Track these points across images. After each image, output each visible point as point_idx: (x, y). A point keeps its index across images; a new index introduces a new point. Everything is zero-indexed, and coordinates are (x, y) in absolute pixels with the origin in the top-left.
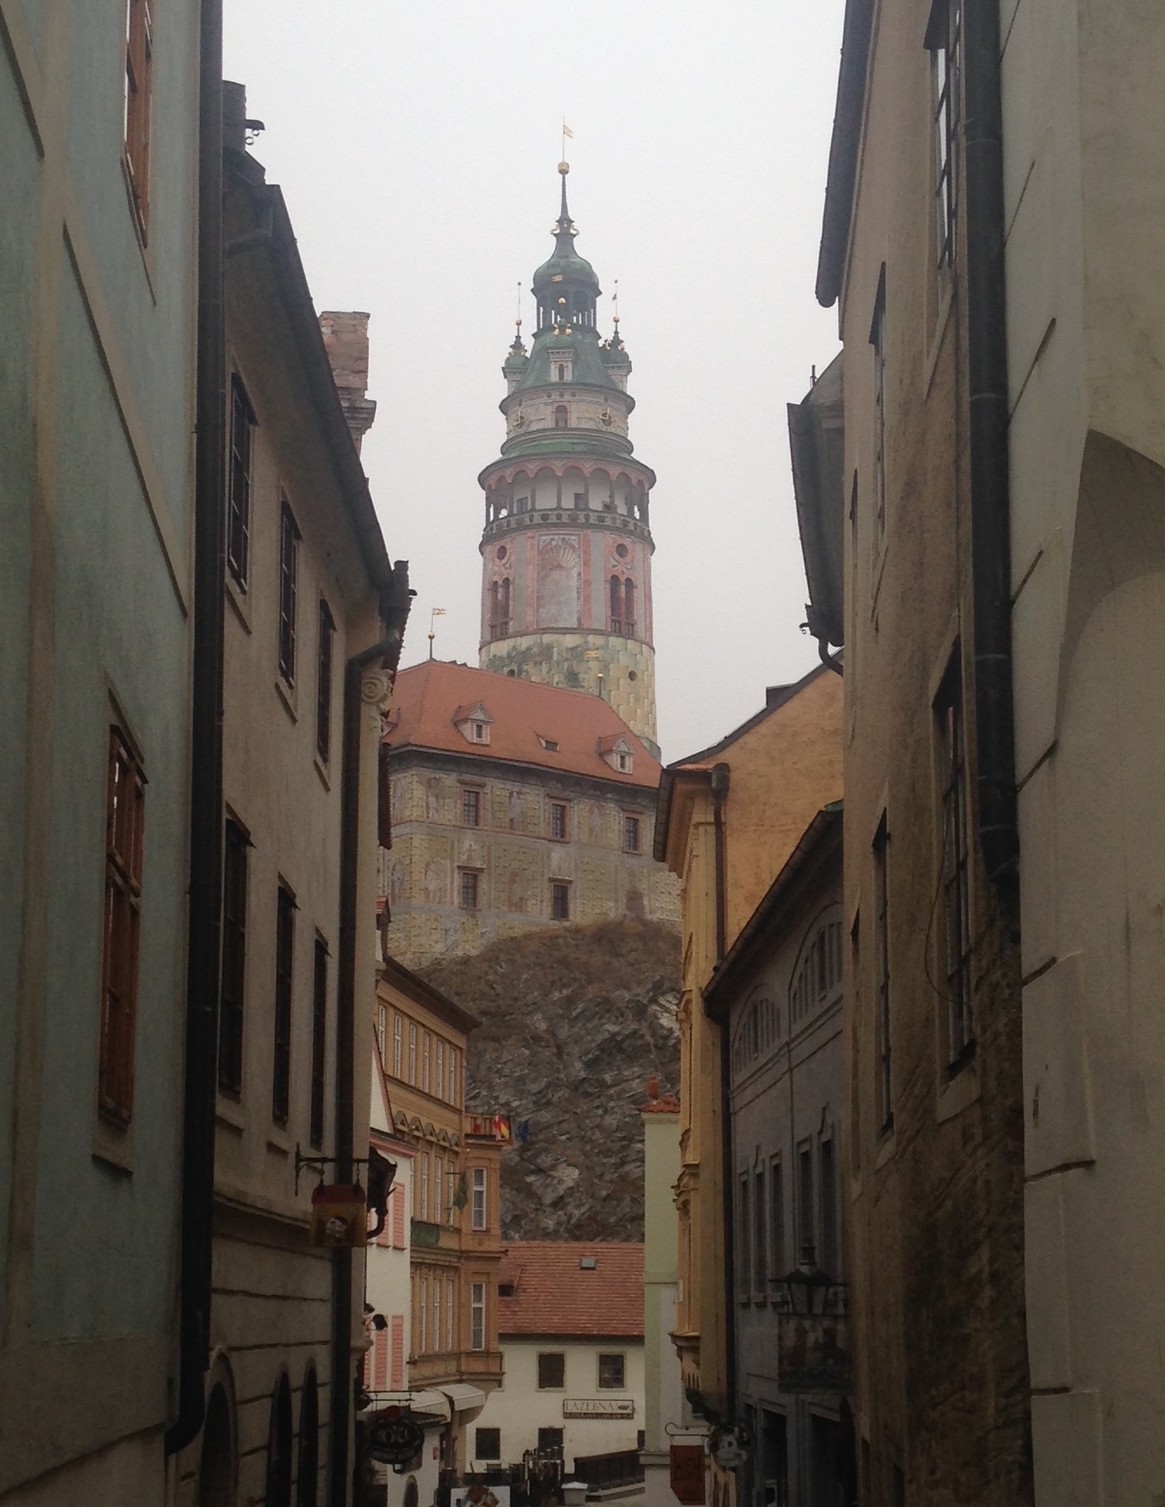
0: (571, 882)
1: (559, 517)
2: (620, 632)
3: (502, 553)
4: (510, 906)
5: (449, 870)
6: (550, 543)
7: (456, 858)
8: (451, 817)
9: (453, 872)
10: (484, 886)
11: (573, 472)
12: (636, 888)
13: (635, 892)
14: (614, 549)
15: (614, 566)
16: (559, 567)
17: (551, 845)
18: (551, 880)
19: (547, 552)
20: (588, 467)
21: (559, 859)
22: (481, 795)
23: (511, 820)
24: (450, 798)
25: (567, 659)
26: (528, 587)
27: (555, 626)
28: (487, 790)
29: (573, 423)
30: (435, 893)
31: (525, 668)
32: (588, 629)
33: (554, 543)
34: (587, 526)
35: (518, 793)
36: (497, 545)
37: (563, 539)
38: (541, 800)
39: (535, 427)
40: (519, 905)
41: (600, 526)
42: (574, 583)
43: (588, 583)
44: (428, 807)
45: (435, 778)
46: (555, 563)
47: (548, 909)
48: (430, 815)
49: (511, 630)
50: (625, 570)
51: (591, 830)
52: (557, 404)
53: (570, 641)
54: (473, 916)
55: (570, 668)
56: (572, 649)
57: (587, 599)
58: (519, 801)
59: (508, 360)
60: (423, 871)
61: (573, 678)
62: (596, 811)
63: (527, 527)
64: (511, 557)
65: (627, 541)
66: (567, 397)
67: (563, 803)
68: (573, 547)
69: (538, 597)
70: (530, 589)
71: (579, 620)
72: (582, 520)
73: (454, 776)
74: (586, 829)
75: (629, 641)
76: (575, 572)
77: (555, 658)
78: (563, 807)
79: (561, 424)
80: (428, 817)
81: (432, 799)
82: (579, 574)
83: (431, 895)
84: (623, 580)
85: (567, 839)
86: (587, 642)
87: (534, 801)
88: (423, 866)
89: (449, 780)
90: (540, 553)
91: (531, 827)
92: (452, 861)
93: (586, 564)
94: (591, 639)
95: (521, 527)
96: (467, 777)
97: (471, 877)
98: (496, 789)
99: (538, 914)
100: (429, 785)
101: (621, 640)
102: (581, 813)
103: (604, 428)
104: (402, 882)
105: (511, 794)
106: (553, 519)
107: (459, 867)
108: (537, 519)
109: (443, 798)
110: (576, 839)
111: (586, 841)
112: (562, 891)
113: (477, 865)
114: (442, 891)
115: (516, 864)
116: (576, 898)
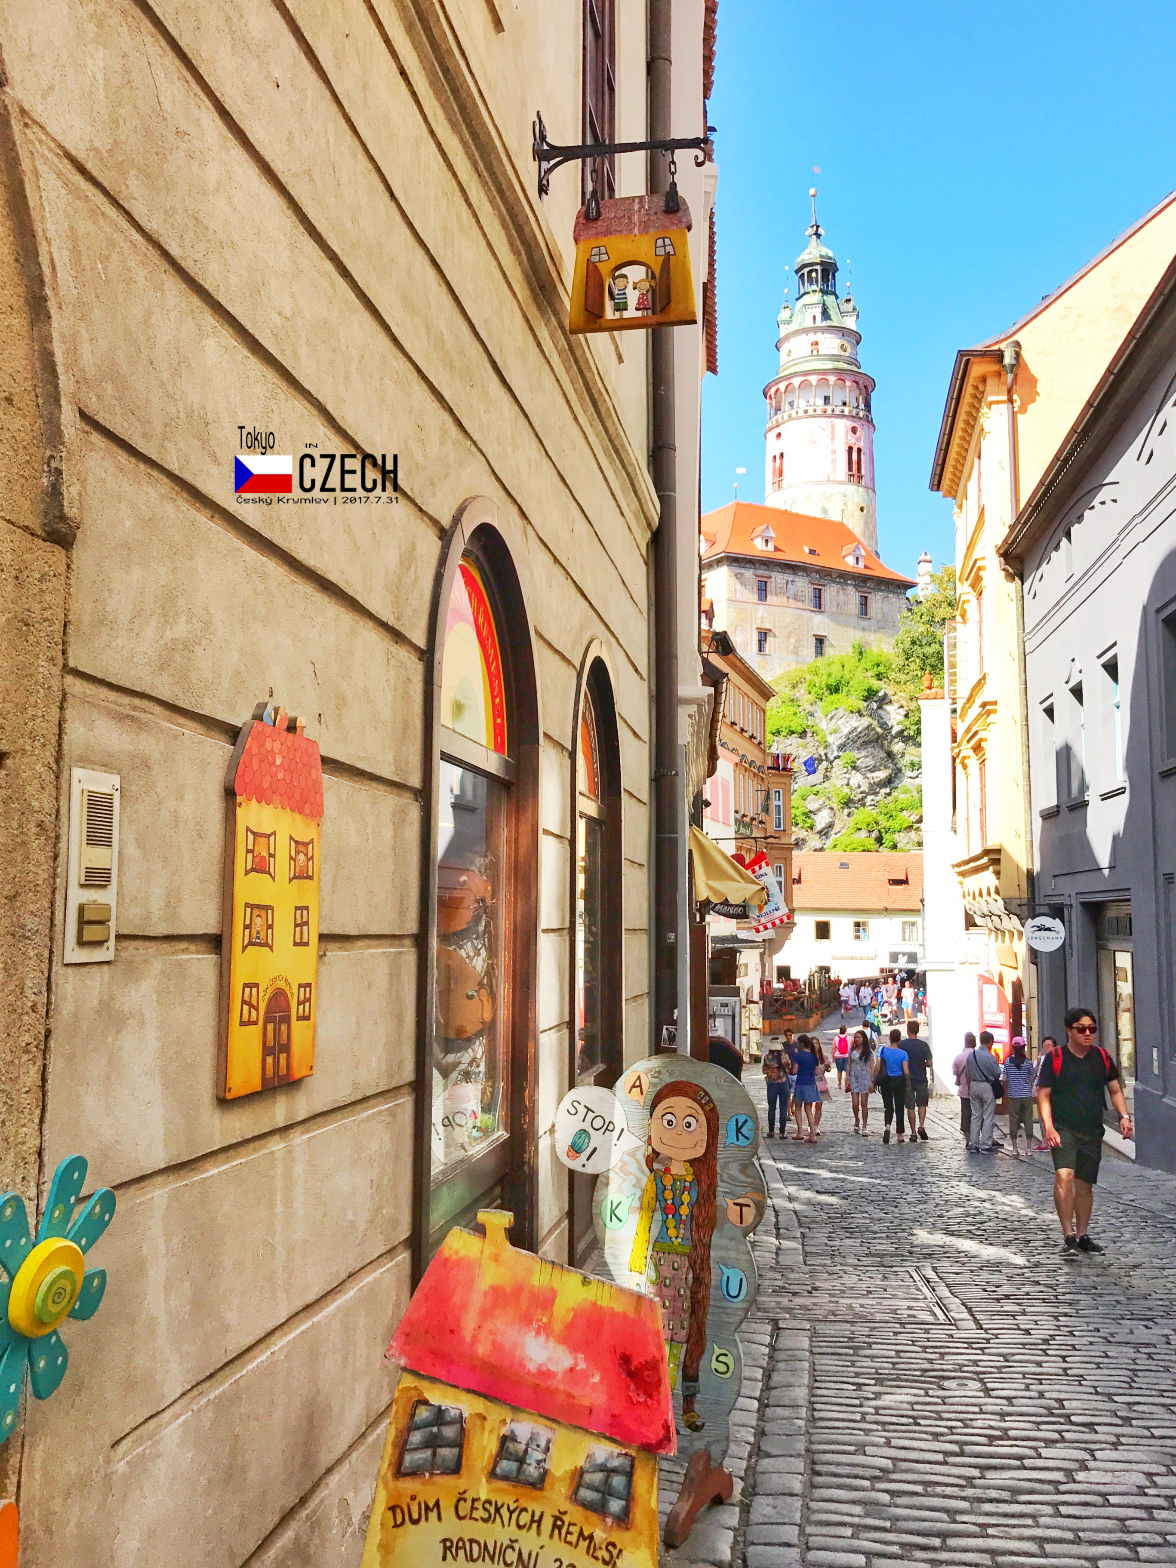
0: (825, 637)
1: (815, 411)
2: (854, 482)
3: (779, 436)
4: (788, 651)
5: (750, 630)
6: (809, 428)
7: (754, 623)
8: (750, 597)
9: (752, 631)
10: (772, 640)
11: (823, 383)
12: (866, 640)
14: (850, 430)
15: (850, 441)
16: (815, 443)
17: (813, 614)
18: (814, 635)
19: (807, 433)
20: (832, 378)
21: (818, 623)
22: (768, 583)
23: (788, 599)
24: (749, 585)
25: (821, 501)
27: (813, 480)
28: (772, 580)
29: (822, 352)
30: (741, 644)
31: (794, 507)
32: (834, 481)
33: (812, 428)
34: (832, 415)
35: (792, 581)
36: (775, 432)
37: (818, 425)
38: (806, 585)
39: (798, 355)
40: (794, 652)
41: (842, 416)
42: (825, 452)
43: (833, 452)
45: (740, 573)
46: (813, 441)
47: (812, 653)
48: (738, 596)
49: (785, 485)
50: (857, 443)
51: (838, 605)
52: (813, 340)
53: (822, 489)
54: (765, 660)
55: (823, 504)
56: (824, 494)
57: (833, 462)
58: (792, 585)
60: (734, 631)
61: (825, 510)
62: (841, 592)
63: (794, 419)
64: (785, 439)
65: (859, 424)
66: (819, 336)
67: (820, 587)
68: (823, 429)
69: (802, 463)
71: (828, 476)
72: (829, 412)
73: (751, 571)
74: (834, 604)
75: (860, 487)
76: (825, 445)
77: (813, 500)
78: (820, 590)
81: (738, 587)
82: (828, 446)
84: (855, 449)
85: (822, 610)
86: (833, 490)
87: (803, 585)
88: (734, 628)
89: (749, 574)
91: (801, 603)
92: (752, 625)
93: (832, 439)
94: (836, 487)
95: (791, 418)
96: (760, 572)
97: (764, 633)
98: (778, 578)
99: (806, 656)
100: (736, 577)
101: (855, 487)
102: (831, 593)
103: (843, 353)
105: (787, 582)
106: (811, 412)
107: (757, 629)
108: (801, 413)
109: (746, 585)
110: (827, 609)
111: (835, 610)
112: (820, 642)
113: (767, 627)
114: (745, 643)
115: (791, 626)
116: (829, 646)
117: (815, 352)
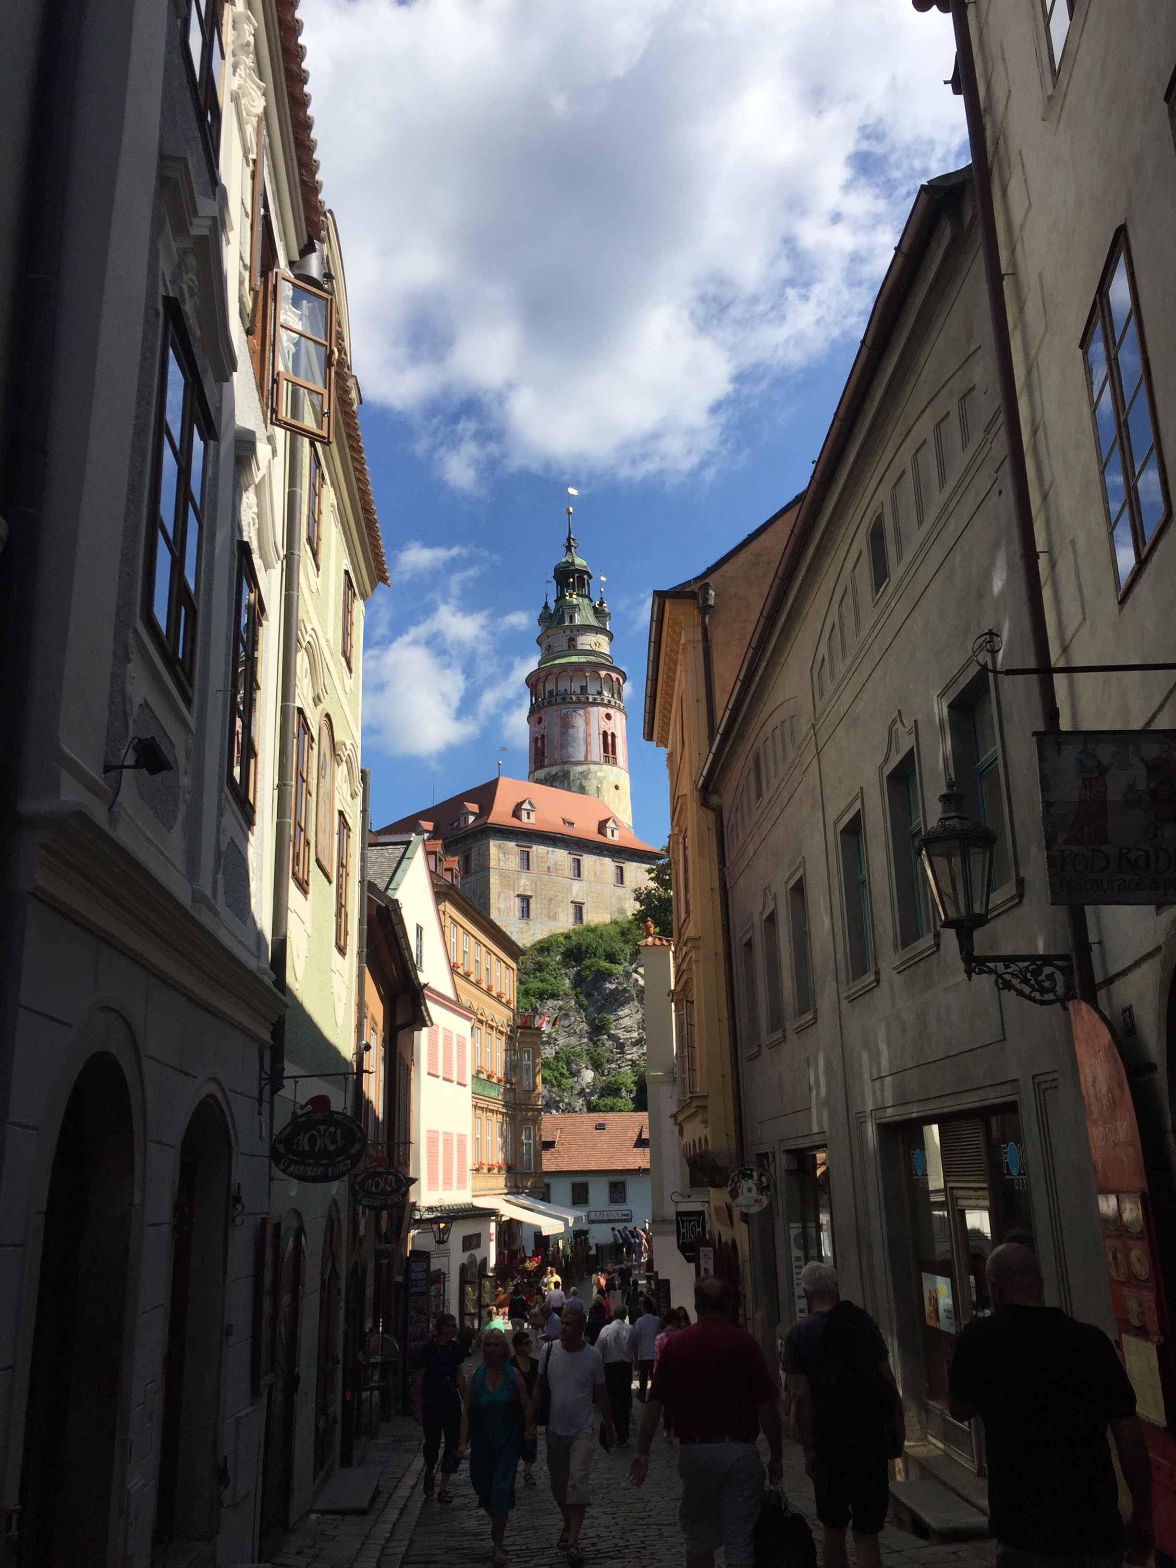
0: (583, 904)
1: (572, 698)
2: (608, 761)
3: (540, 720)
4: (549, 917)
5: (512, 896)
6: (567, 713)
7: (518, 890)
8: (513, 866)
9: (514, 897)
10: (533, 906)
11: (579, 674)
12: (622, 907)
13: (623, 910)
14: (604, 716)
15: (604, 725)
16: (573, 726)
17: (573, 881)
18: (572, 902)
19: (566, 718)
20: (587, 671)
21: (577, 890)
22: (530, 854)
23: (549, 868)
24: (514, 858)
25: (579, 778)
26: (555, 739)
27: (572, 760)
28: (534, 851)
29: (578, 648)
30: (504, 911)
31: (555, 784)
32: (591, 761)
33: (569, 714)
34: (588, 703)
35: (551, 852)
36: (537, 716)
37: (575, 711)
38: (565, 855)
39: (556, 650)
40: (554, 917)
41: (596, 703)
42: (581, 734)
43: (589, 735)
44: (499, 860)
45: (503, 844)
46: (571, 724)
47: (571, 919)
48: (500, 864)
49: (546, 763)
50: (610, 728)
51: (595, 873)
52: (569, 638)
54: (530, 922)
57: (589, 744)
58: (552, 857)
59: (541, 615)
60: (497, 897)
61: (582, 788)
62: (598, 862)
63: (554, 705)
64: (545, 723)
65: (611, 711)
66: (575, 633)
67: (578, 857)
68: (580, 715)
69: (560, 745)
71: (585, 756)
72: (585, 699)
73: (514, 840)
74: (592, 873)
75: (614, 767)
76: (582, 729)
77: (572, 777)
78: (579, 860)
79: (572, 648)
80: (499, 866)
81: (501, 855)
82: (584, 730)
83: (502, 911)
84: (609, 733)
85: (581, 878)
86: (590, 768)
87: (561, 856)
88: (497, 894)
89: (511, 845)
90: (561, 719)
91: (560, 872)
92: (514, 892)
93: (588, 724)
94: (592, 766)
95: (550, 703)
96: (522, 843)
97: (525, 899)
98: (539, 850)
99: (565, 923)
100: (500, 847)
101: (609, 767)
102: (589, 861)
103: (597, 649)
104: (485, 904)
105: (548, 854)
106: (568, 699)
107: (520, 894)
108: (560, 700)
109: (512, 856)
110: (586, 878)
111: (592, 879)
112: (579, 908)
113: (529, 893)
114: (508, 909)
115: (552, 893)
116: (587, 912)
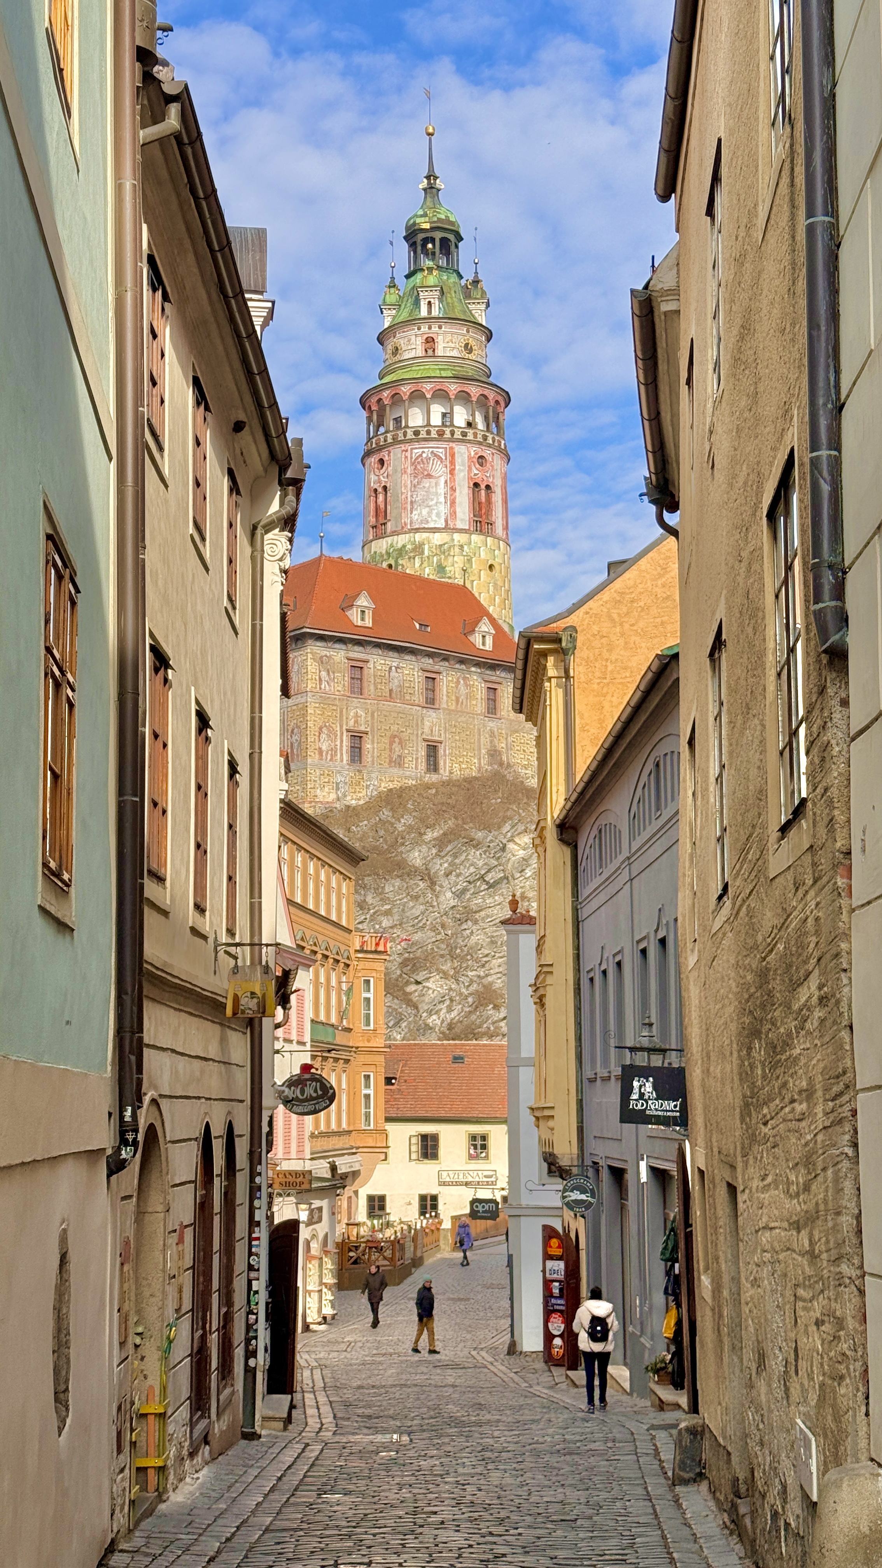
0: (440, 742)
1: (428, 432)
2: (481, 531)
3: (381, 463)
4: (390, 761)
5: (338, 733)
6: (421, 455)
7: (345, 723)
8: (340, 689)
9: (342, 734)
10: (368, 746)
11: (441, 395)
12: (495, 747)
13: (495, 751)
14: (475, 460)
15: (475, 475)
16: (429, 476)
17: (425, 711)
18: (425, 740)
19: (419, 463)
20: (453, 388)
21: (431, 723)
22: (365, 668)
23: (391, 691)
24: (339, 672)
25: (437, 554)
26: (402, 493)
27: (426, 526)
28: (370, 665)
29: (439, 352)
30: (327, 753)
31: (400, 562)
32: (453, 529)
33: (424, 455)
34: (452, 440)
35: (397, 668)
36: (376, 458)
37: (432, 452)
38: (415, 673)
39: (407, 356)
40: (399, 762)
41: (463, 440)
42: (441, 489)
43: (453, 489)
44: (320, 679)
45: (326, 656)
46: (426, 473)
47: (422, 766)
48: (323, 687)
49: (389, 531)
50: (485, 478)
51: (457, 699)
52: (426, 336)
53: (438, 539)
54: (360, 771)
55: (439, 561)
56: (441, 546)
57: (453, 503)
58: (397, 675)
60: (317, 734)
61: (441, 569)
62: (462, 682)
63: (401, 442)
64: (388, 468)
65: (487, 453)
66: (435, 328)
67: (433, 676)
68: (440, 458)
69: (412, 502)
70: (403, 496)
71: (446, 521)
72: (448, 435)
73: (343, 653)
74: (454, 698)
75: (489, 538)
76: (442, 480)
77: (426, 553)
78: (434, 679)
80: (320, 688)
81: (323, 673)
82: (446, 482)
83: (324, 754)
84: (483, 486)
85: (437, 706)
86: (453, 540)
87: (410, 672)
88: (317, 729)
89: (338, 656)
90: (412, 464)
91: (408, 697)
92: (341, 727)
93: (452, 472)
94: (456, 536)
95: (396, 441)
96: (354, 655)
97: (357, 738)
98: (377, 664)
100: (321, 661)
101: (482, 537)
102: (448, 683)
103: (467, 356)
104: (300, 743)
105: (390, 668)
106: (423, 434)
107: (348, 731)
108: (410, 435)
109: (334, 673)
110: (444, 706)
111: (452, 707)
112: (432, 750)
113: (362, 728)
114: (333, 750)
115: (395, 728)
116: (445, 755)
117: (430, 352)
